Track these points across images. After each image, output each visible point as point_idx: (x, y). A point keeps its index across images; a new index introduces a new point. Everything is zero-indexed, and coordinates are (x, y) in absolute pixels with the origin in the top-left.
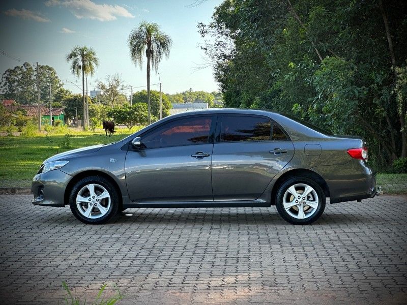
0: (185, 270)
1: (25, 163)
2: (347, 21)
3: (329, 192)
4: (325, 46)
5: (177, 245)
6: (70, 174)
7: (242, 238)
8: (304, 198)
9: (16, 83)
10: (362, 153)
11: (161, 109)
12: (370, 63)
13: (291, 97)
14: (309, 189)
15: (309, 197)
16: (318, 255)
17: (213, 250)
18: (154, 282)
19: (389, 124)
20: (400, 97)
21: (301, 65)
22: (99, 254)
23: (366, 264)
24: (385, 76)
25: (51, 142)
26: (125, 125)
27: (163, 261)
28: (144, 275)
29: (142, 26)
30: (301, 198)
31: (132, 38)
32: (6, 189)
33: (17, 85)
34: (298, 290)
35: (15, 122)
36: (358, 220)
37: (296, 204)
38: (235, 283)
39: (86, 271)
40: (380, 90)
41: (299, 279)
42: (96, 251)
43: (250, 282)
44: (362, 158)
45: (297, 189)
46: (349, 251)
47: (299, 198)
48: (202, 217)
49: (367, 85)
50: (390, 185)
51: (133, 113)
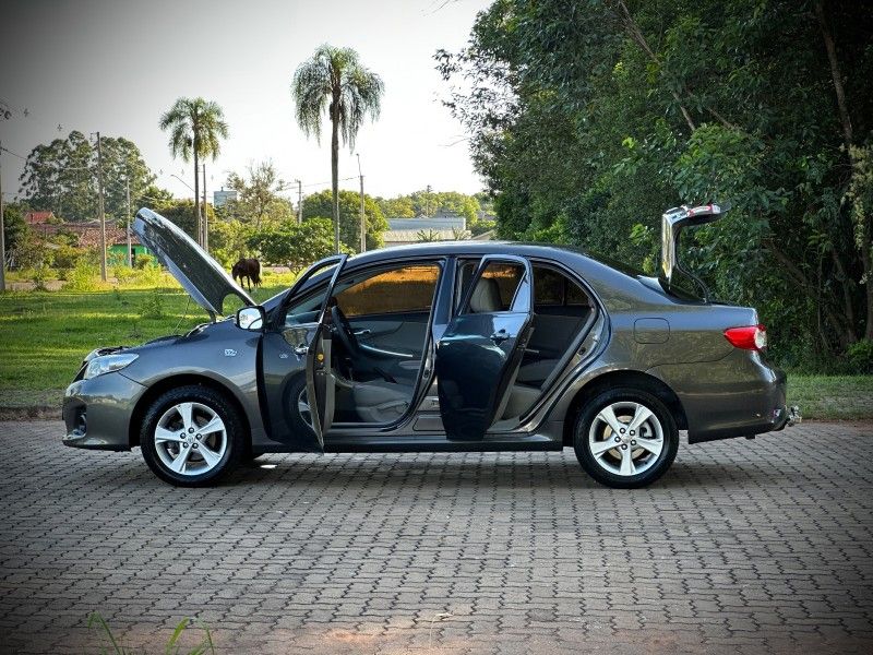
0: (370, 587)
1: (65, 352)
2: (747, 47)
3: (686, 419)
4: (701, 100)
5: (358, 533)
6: (142, 381)
7: (498, 517)
8: (632, 433)
9: (54, 177)
10: (756, 336)
11: (364, 231)
12: (798, 137)
13: (630, 210)
14: (643, 413)
15: (642, 430)
16: (651, 554)
17: (434, 544)
18: (302, 613)
19: (840, 267)
20: (858, 212)
21: (650, 142)
22: (195, 551)
23: (751, 574)
24: (830, 164)
25: (125, 304)
26: (286, 266)
27: (327, 567)
28: (283, 596)
29: (320, 54)
30: (627, 432)
31: (299, 79)
32: (18, 410)
33: (57, 182)
34: (600, 630)
35: (52, 260)
36: (750, 477)
37: (616, 444)
38: (471, 614)
39: (164, 589)
40: (819, 194)
41: (605, 606)
42: (187, 545)
43: (502, 612)
44: (756, 349)
45: (618, 412)
46: (718, 546)
47: (623, 431)
48: (422, 472)
49: (791, 185)
50: (830, 401)
51: (303, 240)
